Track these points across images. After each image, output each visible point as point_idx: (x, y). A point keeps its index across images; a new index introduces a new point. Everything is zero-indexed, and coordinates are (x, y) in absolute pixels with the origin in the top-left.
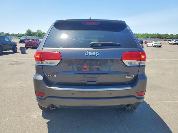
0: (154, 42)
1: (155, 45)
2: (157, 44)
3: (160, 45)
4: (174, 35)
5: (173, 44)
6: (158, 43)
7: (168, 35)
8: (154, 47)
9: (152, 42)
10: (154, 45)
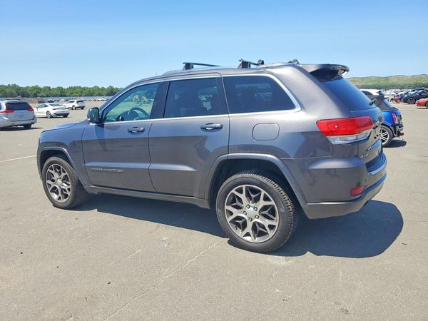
0: (52, 105)
1: (55, 111)
2: (60, 110)
3: (66, 111)
4: (52, 88)
5: (74, 108)
6: (62, 109)
7: (41, 89)
8: (52, 117)
9: (46, 106)
10: (52, 112)
